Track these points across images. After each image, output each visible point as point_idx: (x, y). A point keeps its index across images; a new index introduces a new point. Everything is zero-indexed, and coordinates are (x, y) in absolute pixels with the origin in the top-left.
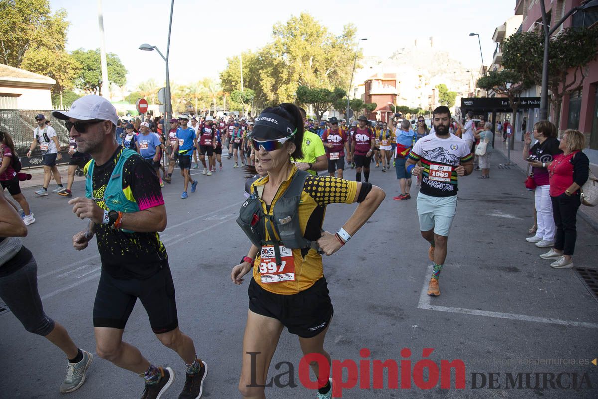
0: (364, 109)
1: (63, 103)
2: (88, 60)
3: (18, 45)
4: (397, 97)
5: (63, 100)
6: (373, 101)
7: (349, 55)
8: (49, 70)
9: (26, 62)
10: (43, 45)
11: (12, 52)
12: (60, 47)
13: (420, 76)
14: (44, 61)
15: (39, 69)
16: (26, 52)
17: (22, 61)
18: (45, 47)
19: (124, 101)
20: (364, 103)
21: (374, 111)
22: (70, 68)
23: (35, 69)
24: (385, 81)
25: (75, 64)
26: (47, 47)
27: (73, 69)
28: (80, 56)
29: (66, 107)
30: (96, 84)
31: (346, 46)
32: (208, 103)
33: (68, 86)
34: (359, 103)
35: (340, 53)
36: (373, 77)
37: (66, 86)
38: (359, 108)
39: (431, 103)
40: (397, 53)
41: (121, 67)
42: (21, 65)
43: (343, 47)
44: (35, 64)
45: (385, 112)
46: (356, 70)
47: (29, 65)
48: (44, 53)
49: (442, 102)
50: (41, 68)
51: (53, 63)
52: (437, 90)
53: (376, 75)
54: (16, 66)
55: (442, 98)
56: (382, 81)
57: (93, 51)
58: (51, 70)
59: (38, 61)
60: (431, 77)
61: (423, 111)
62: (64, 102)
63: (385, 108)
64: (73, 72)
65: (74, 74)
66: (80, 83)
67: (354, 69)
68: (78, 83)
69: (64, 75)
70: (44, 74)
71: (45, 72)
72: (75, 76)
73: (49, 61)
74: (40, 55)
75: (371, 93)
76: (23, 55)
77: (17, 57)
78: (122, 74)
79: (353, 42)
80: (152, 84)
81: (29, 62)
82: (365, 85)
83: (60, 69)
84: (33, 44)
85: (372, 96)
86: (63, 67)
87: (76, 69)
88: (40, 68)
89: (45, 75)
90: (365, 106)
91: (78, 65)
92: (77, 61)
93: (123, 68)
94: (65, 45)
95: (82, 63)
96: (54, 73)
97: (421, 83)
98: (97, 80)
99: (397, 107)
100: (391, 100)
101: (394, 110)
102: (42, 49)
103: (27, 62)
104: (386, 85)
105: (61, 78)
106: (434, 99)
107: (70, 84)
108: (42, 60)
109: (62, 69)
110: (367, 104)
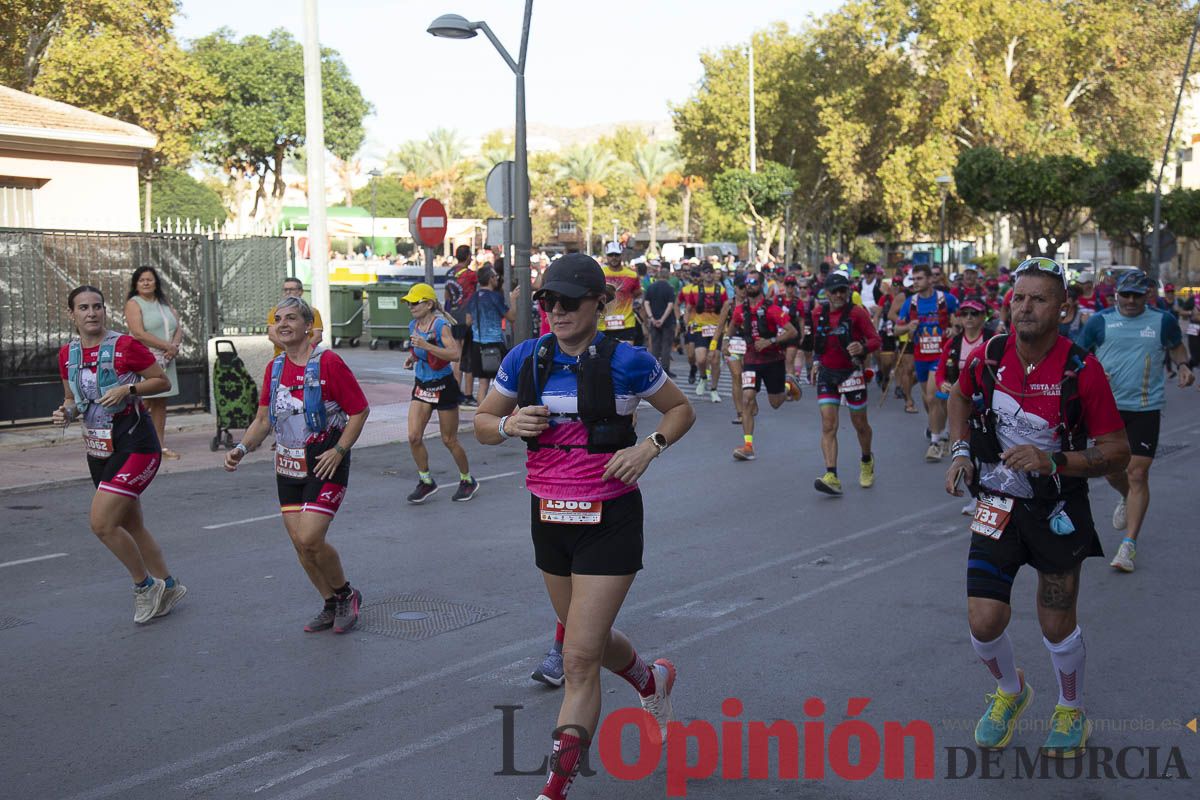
1: (152, 210)
2: (245, 69)
3: (27, 20)
5: (153, 201)
7: (1161, 22)
8: (120, 102)
9: (50, 74)
10: (107, 19)
11: (10, 42)
12: (158, 28)
14: (106, 72)
15: (92, 96)
16: (51, 41)
17: (35, 72)
18: (111, 26)
19: (349, 205)
22: (187, 96)
23: (77, 99)
25: (203, 82)
26: (117, 25)
27: (195, 97)
28: (218, 53)
29: (159, 222)
30: (268, 149)
32: (627, 213)
33: (176, 153)
35: (1127, 19)
37: (173, 155)
41: (352, 91)
42: (33, 84)
44: (78, 80)
46: (1196, 79)
47: (58, 86)
48: (107, 47)
50: (97, 93)
51: (136, 78)
54: (19, 86)
57: (260, 39)
58: (126, 101)
59: (90, 72)
62: (157, 207)
64: (194, 108)
65: (199, 115)
66: (214, 145)
68: (209, 145)
69: (167, 117)
70: (104, 114)
71: (108, 108)
72: (202, 122)
73: (124, 71)
74: (97, 52)
76: (39, 51)
77: (23, 60)
78: (351, 116)
80: (444, 148)
81: (62, 74)
83: (153, 100)
84: (76, 16)
86: (164, 92)
87: (205, 98)
88: (94, 94)
89: (110, 114)
91: (211, 84)
92: (210, 73)
93: (355, 95)
94: (173, 18)
95: (224, 78)
96: (137, 110)
98: (271, 136)
102: (101, 30)
103: (54, 75)
105: (158, 126)
107: (184, 148)
108: (103, 69)
109: (160, 100)
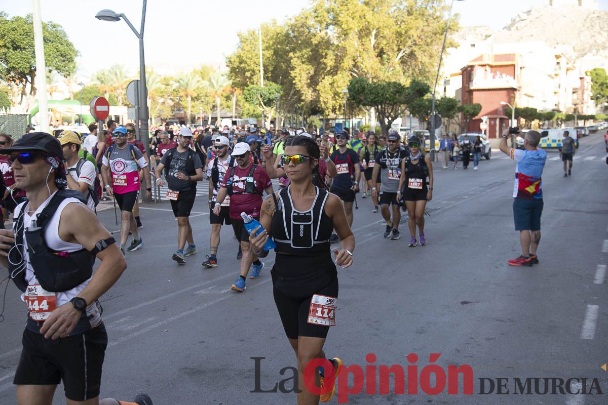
0: (460, 115)
2: (13, 33)
4: (517, 93)
6: (475, 101)
7: (435, 25)
13: (557, 57)
20: (460, 105)
21: (477, 117)
24: (496, 66)
30: (27, 72)
31: (431, 12)
32: (207, 105)
34: (450, 104)
35: (421, 23)
36: (475, 60)
38: (452, 112)
39: (578, 102)
40: (518, 19)
41: (69, 45)
43: (426, 13)
45: (495, 119)
46: (448, 50)
49: (597, 98)
52: (588, 79)
53: (480, 58)
55: (598, 91)
56: (491, 67)
57: (21, 18)
60: (577, 58)
61: (562, 116)
63: (495, 112)
67: (444, 48)
75: (472, 88)
78: (69, 57)
79: (443, 4)
80: (118, 73)
82: (462, 74)
85: (474, 93)
90: (461, 109)
93: (71, 47)
97: (560, 68)
98: (28, 65)
99: (517, 110)
100: (506, 98)
101: (511, 115)
104: (498, 73)
106: (583, 93)
110: (465, 106)
